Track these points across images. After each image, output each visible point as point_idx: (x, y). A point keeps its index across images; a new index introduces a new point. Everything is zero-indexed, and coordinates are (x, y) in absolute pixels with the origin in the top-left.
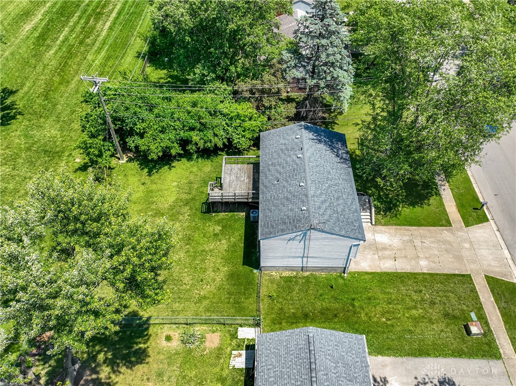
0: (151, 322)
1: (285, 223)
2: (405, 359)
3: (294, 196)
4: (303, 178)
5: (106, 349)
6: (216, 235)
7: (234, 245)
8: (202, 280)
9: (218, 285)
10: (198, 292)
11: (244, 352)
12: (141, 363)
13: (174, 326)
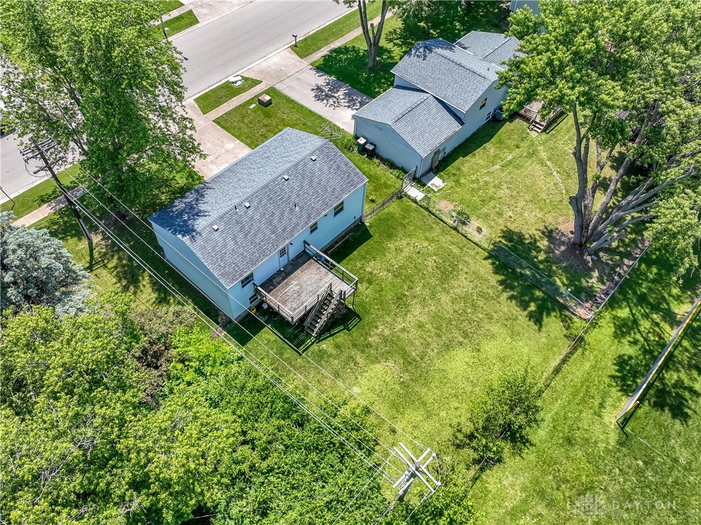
0: (486, 254)
1: (338, 167)
3: (303, 178)
5: (535, 260)
6: (370, 282)
8: (419, 253)
9: (408, 239)
10: (429, 247)
11: (429, 185)
12: (511, 230)
13: (469, 236)
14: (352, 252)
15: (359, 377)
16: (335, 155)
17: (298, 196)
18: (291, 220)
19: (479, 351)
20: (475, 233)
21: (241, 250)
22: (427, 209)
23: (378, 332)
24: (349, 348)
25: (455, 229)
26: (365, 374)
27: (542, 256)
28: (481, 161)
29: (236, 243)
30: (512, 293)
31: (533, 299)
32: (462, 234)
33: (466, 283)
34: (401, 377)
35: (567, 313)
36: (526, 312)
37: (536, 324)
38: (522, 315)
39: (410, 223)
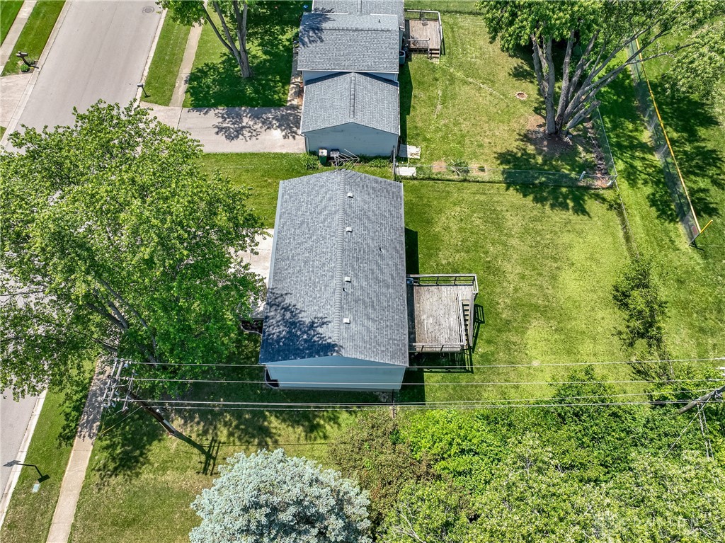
0: (504, 185)
1: (373, 188)
2: (262, 151)
3: (361, 220)
4: (347, 240)
5: (538, 166)
7: (430, 256)
8: (462, 220)
9: (443, 214)
10: (463, 209)
11: (409, 156)
12: (501, 154)
13: (479, 179)
14: (418, 257)
15: (527, 352)
16: (361, 179)
17: (373, 239)
18: (388, 265)
19: (573, 264)
20: (481, 174)
21: (383, 324)
22: (429, 179)
23: (502, 306)
24: (498, 336)
25: (465, 180)
26: (528, 346)
27: (540, 160)
28: (424, 110)
29: (373, 320)
30: (549, 203)
31: (565, 197)
32: (474, 182)
33: (515, 219)
34: (551, 327)
35: (592, 191)
36: (571, 210)
37: (584, 215)
38: (569, 215)
39: (430, 200)
